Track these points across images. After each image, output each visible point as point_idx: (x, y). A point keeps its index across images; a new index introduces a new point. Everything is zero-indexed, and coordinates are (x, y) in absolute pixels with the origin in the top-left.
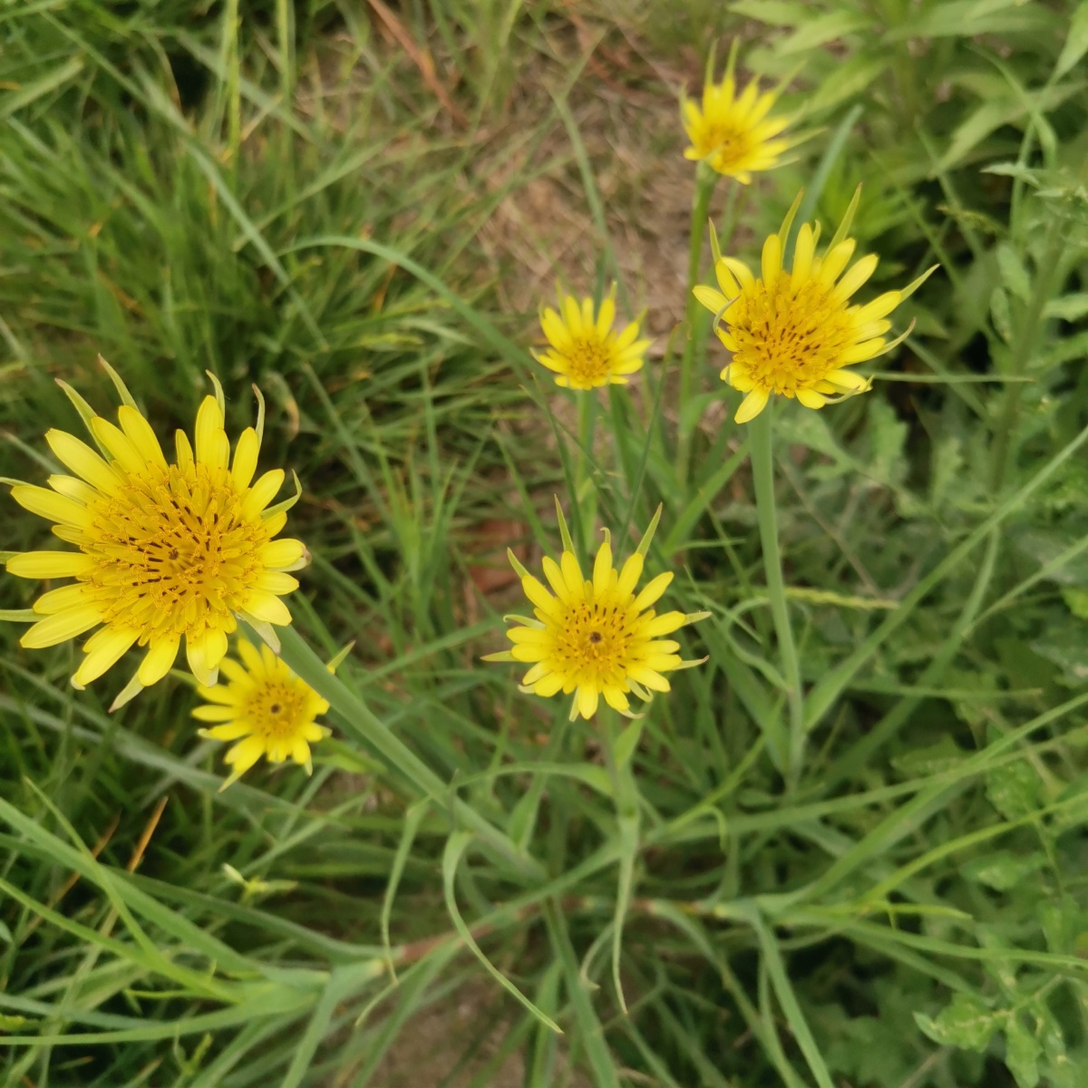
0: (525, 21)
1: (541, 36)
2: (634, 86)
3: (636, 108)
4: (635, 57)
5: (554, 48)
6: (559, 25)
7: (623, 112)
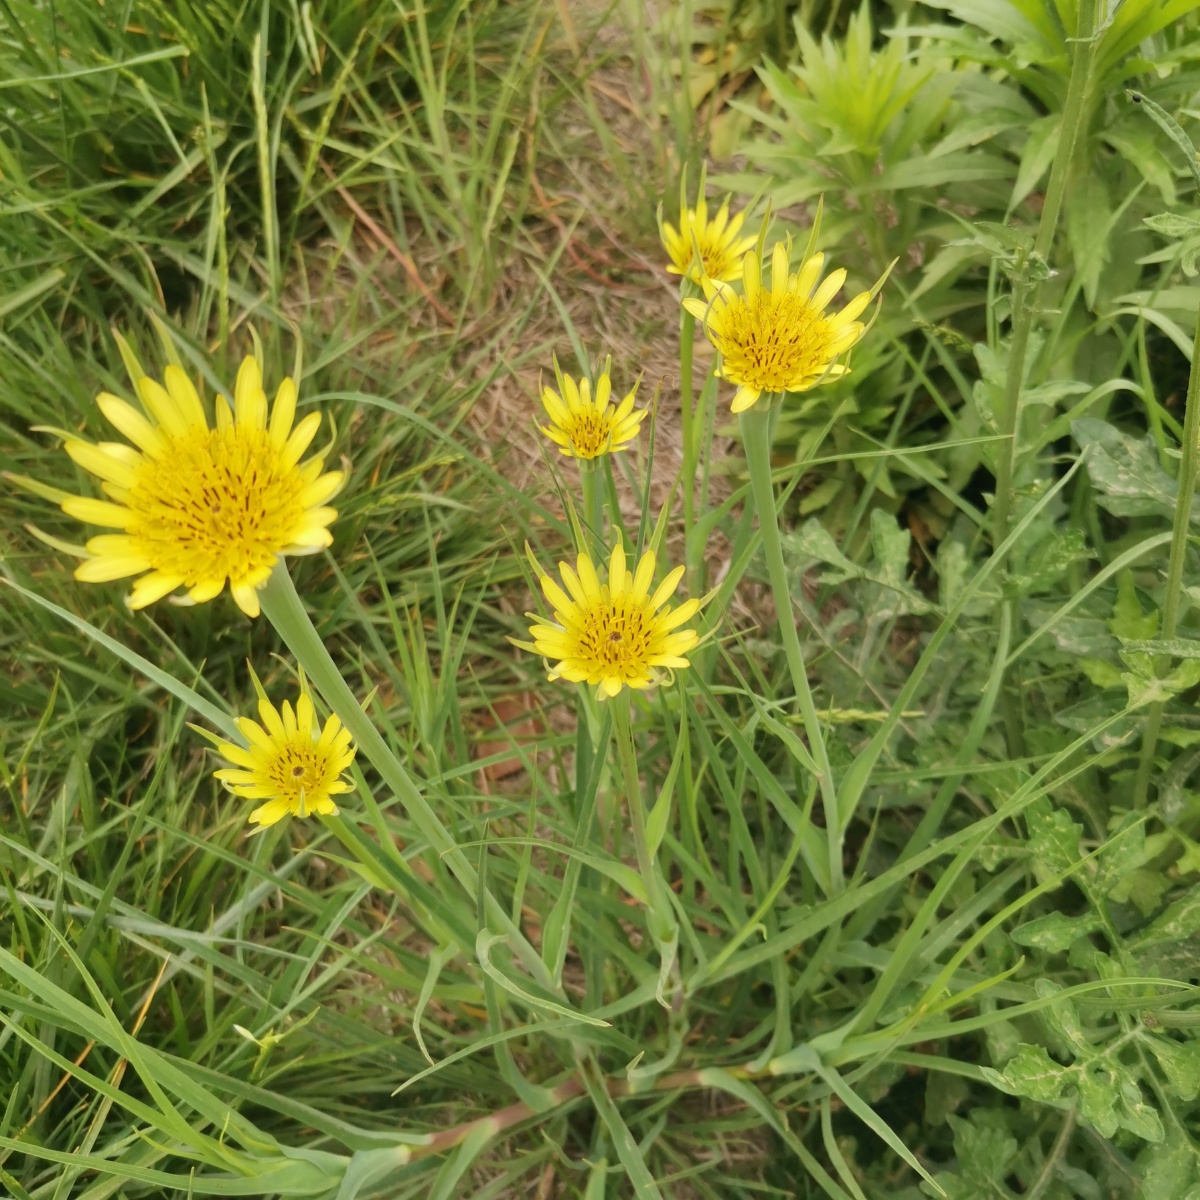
0: (506, 227)
1: (523, 238)
2: (617, 279)
3: (620, 299)
4: (615, 254)
5: (537, 249)
6: (539, 229)
7: (608, 304)
